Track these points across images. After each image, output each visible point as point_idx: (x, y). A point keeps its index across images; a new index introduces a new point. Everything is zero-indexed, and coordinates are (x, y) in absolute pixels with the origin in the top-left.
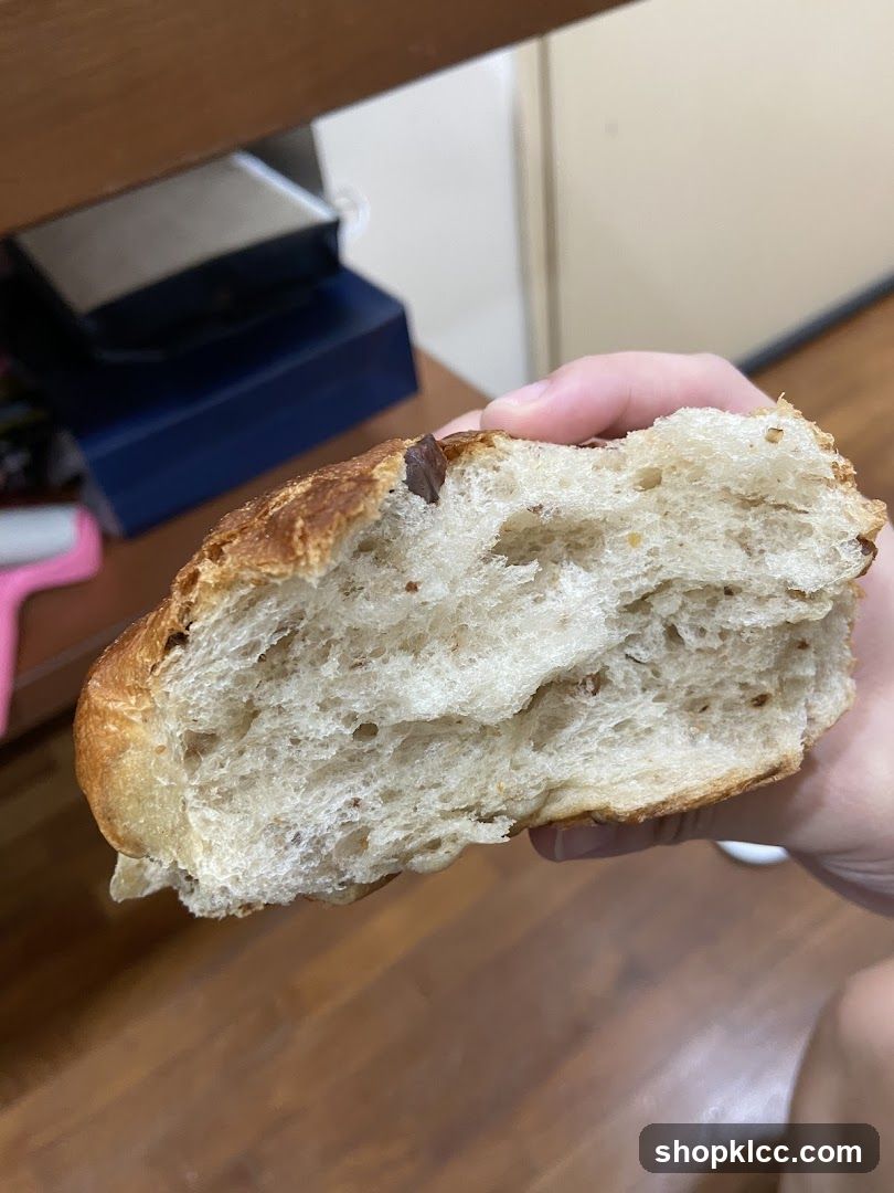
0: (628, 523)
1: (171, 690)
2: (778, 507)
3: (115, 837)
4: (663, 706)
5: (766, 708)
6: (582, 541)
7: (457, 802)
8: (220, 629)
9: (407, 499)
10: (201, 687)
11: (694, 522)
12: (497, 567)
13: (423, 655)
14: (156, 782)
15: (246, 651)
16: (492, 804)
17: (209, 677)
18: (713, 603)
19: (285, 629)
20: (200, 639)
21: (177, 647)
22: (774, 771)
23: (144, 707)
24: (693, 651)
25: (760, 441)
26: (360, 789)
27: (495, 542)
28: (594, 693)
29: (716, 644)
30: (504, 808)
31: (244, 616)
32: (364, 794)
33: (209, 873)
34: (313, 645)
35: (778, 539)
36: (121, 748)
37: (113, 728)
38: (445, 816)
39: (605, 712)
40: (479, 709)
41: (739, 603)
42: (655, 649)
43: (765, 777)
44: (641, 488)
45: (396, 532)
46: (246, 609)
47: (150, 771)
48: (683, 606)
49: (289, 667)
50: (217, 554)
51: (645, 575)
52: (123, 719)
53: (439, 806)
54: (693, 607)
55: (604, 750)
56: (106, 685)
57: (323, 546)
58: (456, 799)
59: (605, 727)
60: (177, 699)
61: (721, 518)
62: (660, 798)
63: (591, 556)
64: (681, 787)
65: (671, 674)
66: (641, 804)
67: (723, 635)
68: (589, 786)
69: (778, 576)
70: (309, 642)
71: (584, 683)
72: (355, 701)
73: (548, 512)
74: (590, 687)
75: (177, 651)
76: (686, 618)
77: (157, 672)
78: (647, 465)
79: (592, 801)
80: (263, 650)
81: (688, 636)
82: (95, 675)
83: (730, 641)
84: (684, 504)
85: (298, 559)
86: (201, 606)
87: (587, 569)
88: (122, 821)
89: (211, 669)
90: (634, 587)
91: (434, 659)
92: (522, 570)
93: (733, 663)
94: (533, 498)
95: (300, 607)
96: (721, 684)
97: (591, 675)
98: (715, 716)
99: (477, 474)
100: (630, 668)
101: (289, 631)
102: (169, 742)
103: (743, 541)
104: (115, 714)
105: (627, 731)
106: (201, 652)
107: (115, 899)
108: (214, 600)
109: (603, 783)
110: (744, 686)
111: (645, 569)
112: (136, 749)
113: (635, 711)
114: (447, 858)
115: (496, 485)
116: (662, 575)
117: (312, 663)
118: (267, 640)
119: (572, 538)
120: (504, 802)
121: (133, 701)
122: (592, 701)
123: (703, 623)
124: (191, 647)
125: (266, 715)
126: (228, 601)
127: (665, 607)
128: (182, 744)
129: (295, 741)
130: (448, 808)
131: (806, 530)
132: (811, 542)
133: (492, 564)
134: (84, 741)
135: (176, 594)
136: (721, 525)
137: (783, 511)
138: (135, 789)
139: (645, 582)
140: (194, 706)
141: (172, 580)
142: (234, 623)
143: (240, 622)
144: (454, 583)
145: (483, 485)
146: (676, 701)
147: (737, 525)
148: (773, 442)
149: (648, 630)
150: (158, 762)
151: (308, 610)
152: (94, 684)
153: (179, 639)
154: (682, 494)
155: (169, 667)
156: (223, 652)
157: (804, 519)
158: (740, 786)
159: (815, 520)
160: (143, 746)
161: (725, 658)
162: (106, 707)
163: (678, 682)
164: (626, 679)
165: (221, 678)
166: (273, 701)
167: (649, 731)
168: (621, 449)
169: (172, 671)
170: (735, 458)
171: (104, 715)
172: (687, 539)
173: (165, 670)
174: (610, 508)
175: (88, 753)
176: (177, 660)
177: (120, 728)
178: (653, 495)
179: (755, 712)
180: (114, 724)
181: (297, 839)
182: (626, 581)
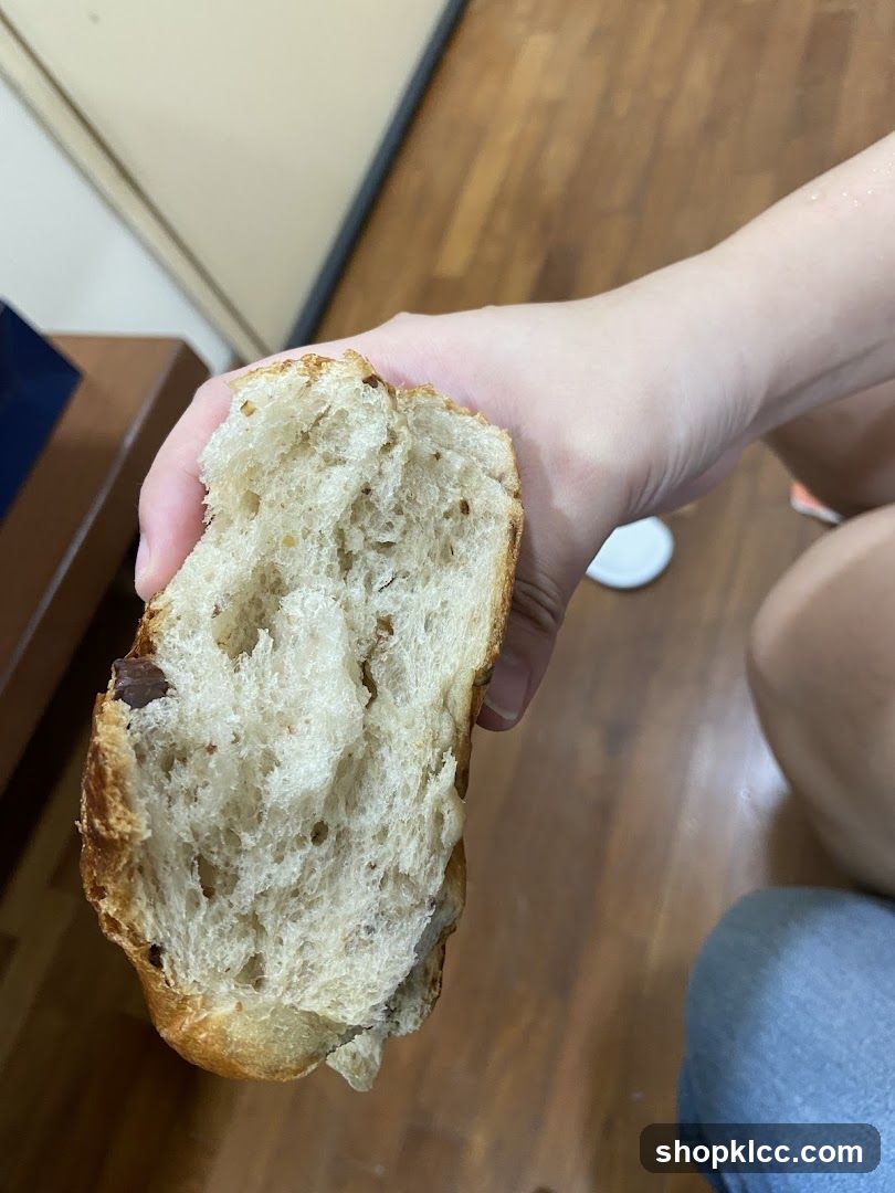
0: (275, 539)
1: (194, 978)
2: (316, 424)
3: (296, 1072)
4: (432, 583)
5: (471, 508)
6: (273, 579)
7: (414, 785)
8: (163, 918)
9: (145, 715)
10: (204, 953)
11: (300, 490)
12: (246, 664)
13: (280, 759)
14: (265, 1021)
15: (194, 904)
16: (430, 757)
17: (199, 943)
18: (371, 506)
19: (193, 864)
20: (161, 937)
21: (161, 956)
22: (514, 531)
23: (199, 1004)
24: (401, 539)
25: (247, 422)
26: (362, 859)
27: (226, 656)
28: (392, 633)
29: (402, 521)
30: (437, 750)
31: (162, 894)
32: (367, 858)
33: (354, 1014)
34: (220, 847)
35: (342, 435)
36: (222, 1035)
37: (203, 1036)
38: (419, 799)
39: (410, 632)
40: (345, 737)
41: (378, 490)
42: (386, 566)
43: (514, 539)
44: (253, 514)
45: (166, 736)
46: (158, 889)
47: (253, 1022)
48: (363, 529)
49: (231, 872)
50: (100, 892)
51: (322, 546)
52: (200, 1024)
53: (408, 801)
54: (366, 523)
55: (437, 647)
56: (169, 1024)
57: (122, 816)
58: (411, 784)
59: (422, 637)
60: (203, 976)
61: (305, 469)
62: (488, 627)
63: (288, 579)
64: (489, 608)
65: (411, 564)
66: (484, 645)
67: (399, 511)
68: (454, 678)
69: (364, 456)
70: (215, 849)
71: (380, 637)
72: (287, 832)
73: (223, 603)
74: (385, 634)
75: (165, 959)
76: (371, 532)
77: (172, 982)
78: (238, 500)
79: (466, 680)
80: (201, 890)
81: (387, 537)
82: (158, 1028)
83: (405, 510)
84: (284, 490)
85: (122, 839)
86: (135, 924)
87: (297, 586)
88: (284, 1060)
89: (193, 938)
90: (325, 560)
91: (287, 753)
92: (260, 645)
93: (423, 515)
94: (206, 609)
95: (180, 845)
96: (438, 531)
97: (377, 628)
98: (461, 546)
99: (173, 637)
100: (388, 592)
101: (196, 862)
102: (237, 996)
103: (331, 461)
104: (193, 1029)
105: (436, 622)
106: (174, 940)
107: (367, 1090)
108: (135, 912)
109: (457, 664)
110: (447, 515)
111: (316, 546)
112: (229, 1026)
113: (422, 607)
114: (453, 814)
115: (191, 625)
116: (328, 534)
117: (239, 852)
118: (193, 883)
119: (267, 585)
120: (434, 747)
121: (190, 1009)
122: (395, 639)
123: (383, 522)
124: (166, 946)
125: (261, 909)
126: (141, 903)
127: (355, 544)
128: (244, 988)
129: (295, 893)
130: (414, 794)
131: (342, 414)
132: (353, 416)
133: (242, 668)
134: (202, 1062)
135: (116, 938)
136: (310, 473)
137: (321, 422)
138: (262, 1040)
139: (325, 550)
140: (216, 966)
141: (104, 937)
142: (164, 903)
143: (166, 898)
144: (235, 708)
145: (183, 636)
146: (434, 571)
147: (316, 460)
148: (252, 413)
149: (370, 563)
150: (248, 1013)
151: (186, 840)
152: (163, 1034)
153: (155, 954)
154: (273, 486)
155: (174, 972)
156: (183, 923)
157: (333, 412)
158: (508, 564)
159: (339, 405)
160: (229, 1018)
161: (418, 519)
162: (184, 1033)
163: (419, 563)
164: (396, 601)
165: (204, 933)
166: (250, 899)
167: (444, 604)
168: (215, 512)
169: (178, 970)
170: (251, 446)
171: (188, 1038)
172: (309, 502)
173: (174, 976)
174: (253, 548)
175: (214, 1063)
176: (172, 962)
177: (207, 1030)
178: (264, 507)
179: (471, 517)
180: (201, 1033)
181: (370, 930)
182: (319, 564)
